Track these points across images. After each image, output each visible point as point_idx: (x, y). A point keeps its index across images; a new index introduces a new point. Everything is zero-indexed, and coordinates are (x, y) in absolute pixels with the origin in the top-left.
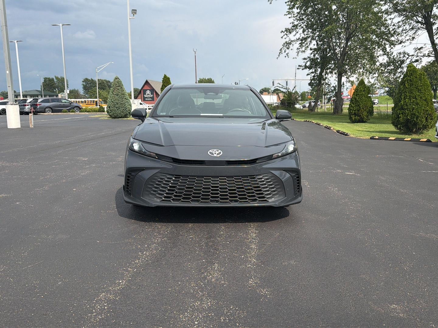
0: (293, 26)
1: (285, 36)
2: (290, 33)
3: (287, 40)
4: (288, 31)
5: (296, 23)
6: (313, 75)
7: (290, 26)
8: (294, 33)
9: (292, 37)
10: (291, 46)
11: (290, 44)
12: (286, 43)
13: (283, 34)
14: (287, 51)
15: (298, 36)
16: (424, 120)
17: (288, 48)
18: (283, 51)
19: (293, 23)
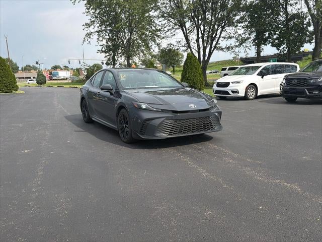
0: (91, 22)
1: (86, 29)
2: (89, 27)
3: (88, 32)
4: (88, 25)
5: (93, 20)
6: (109, 57)
7: (89, 22)
8: (92, 27)
9: (91, 29)
10: (91, 36)
11: (91, 34)
12: (88, 34)
13: (84, 27)
14: (89, 39)
15: (96, 29)
16: (199, 85)
17: (90, 38)
18: (86, 40)
19: (91, 19)
